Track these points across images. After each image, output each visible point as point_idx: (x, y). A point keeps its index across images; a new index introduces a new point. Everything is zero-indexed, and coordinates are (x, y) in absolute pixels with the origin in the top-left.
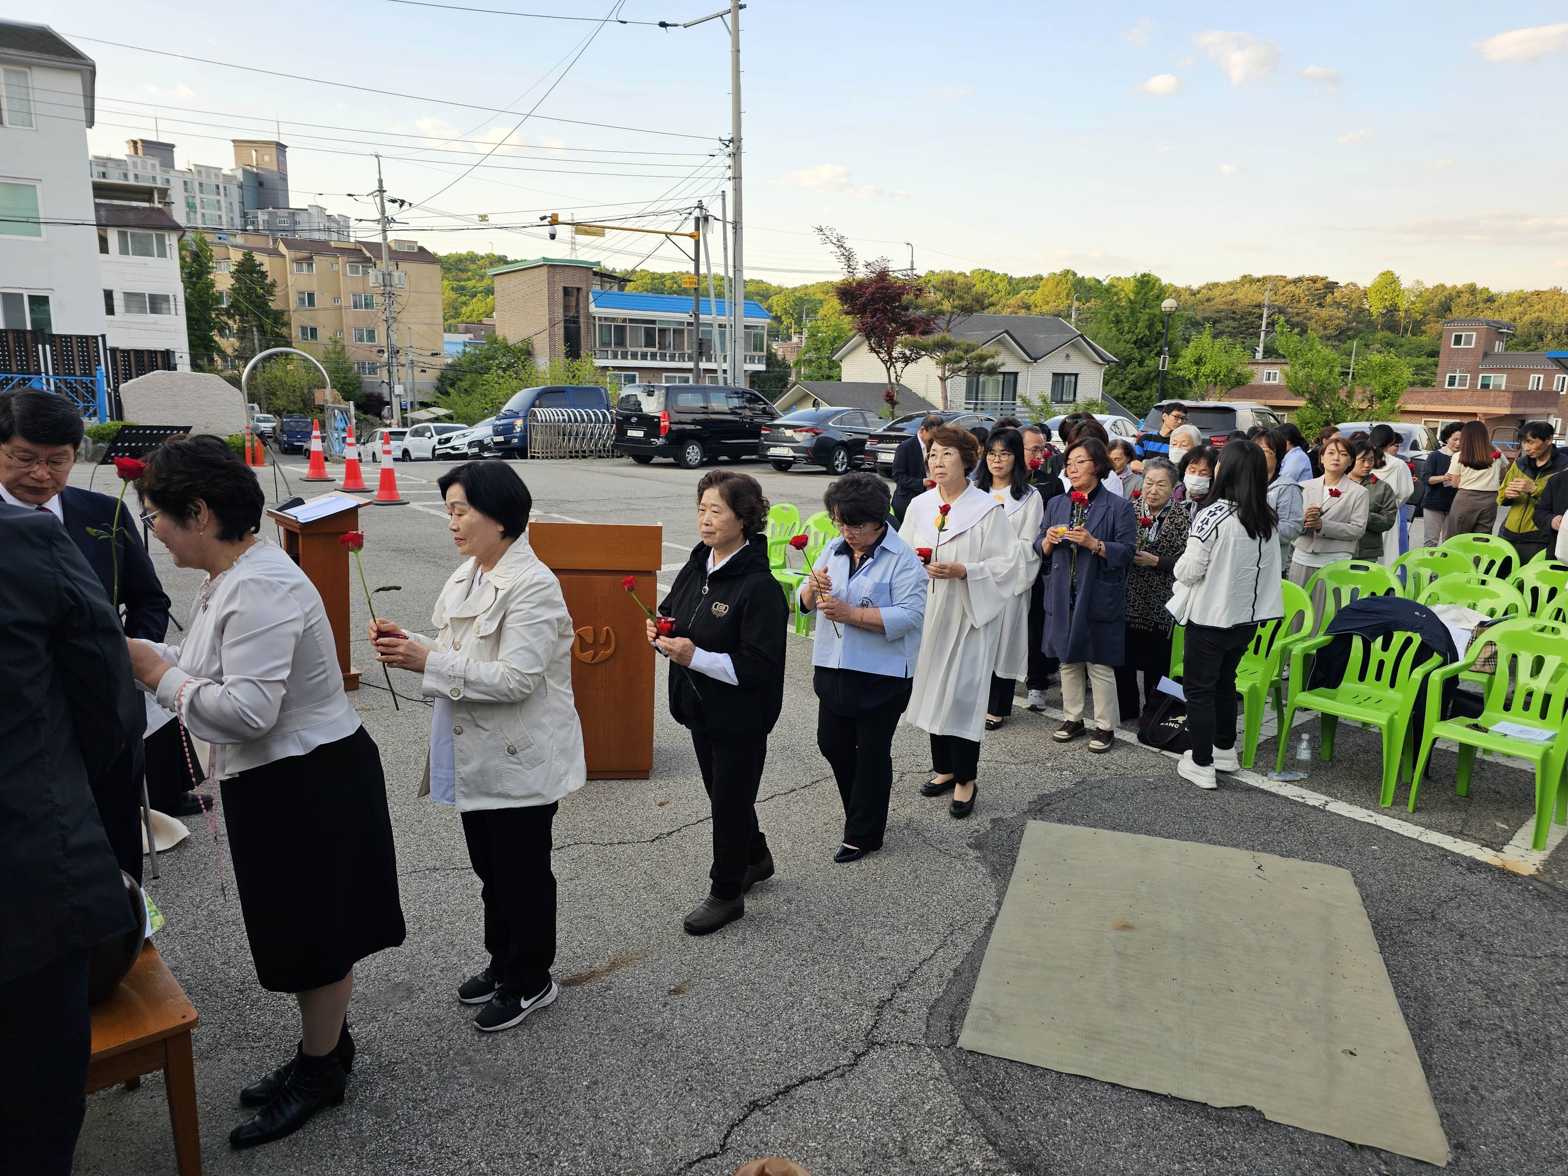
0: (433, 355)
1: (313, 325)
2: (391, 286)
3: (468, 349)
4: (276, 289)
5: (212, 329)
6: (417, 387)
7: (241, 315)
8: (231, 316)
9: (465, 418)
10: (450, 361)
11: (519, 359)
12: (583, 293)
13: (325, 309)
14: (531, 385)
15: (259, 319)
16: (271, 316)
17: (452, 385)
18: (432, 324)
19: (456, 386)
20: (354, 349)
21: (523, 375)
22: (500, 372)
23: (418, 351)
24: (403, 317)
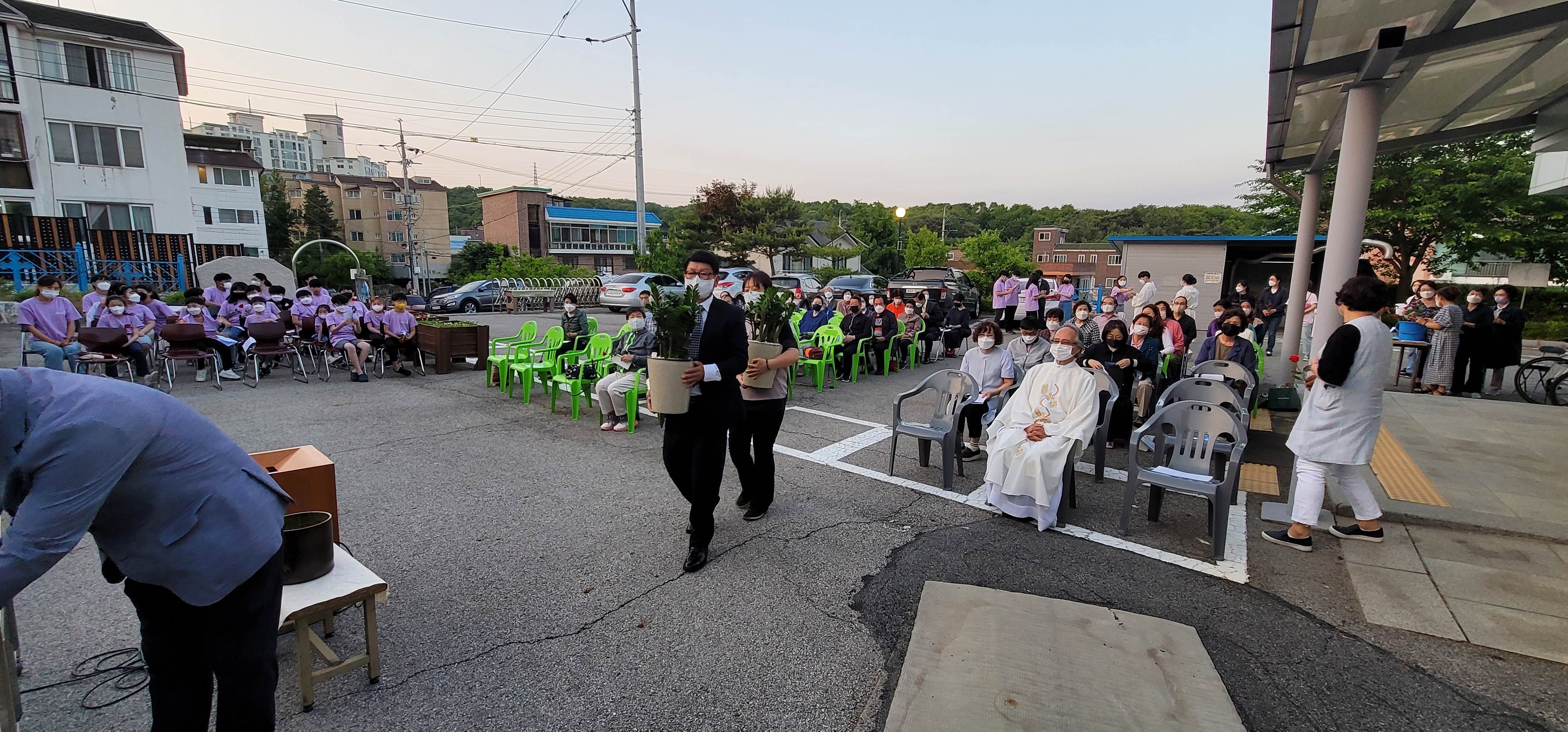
1: (361, 231)
2: (411, 204)
3: (467, 246)
4: (334, 208)
5: (287, 233)
6: (430, 269)
7: (309, 225)
10: (456, 253)
12: (541, 208)
13: (368, 220)
16: (330, 223)
18: (441, 229)
20: (388, 245)
24: (419, 224)
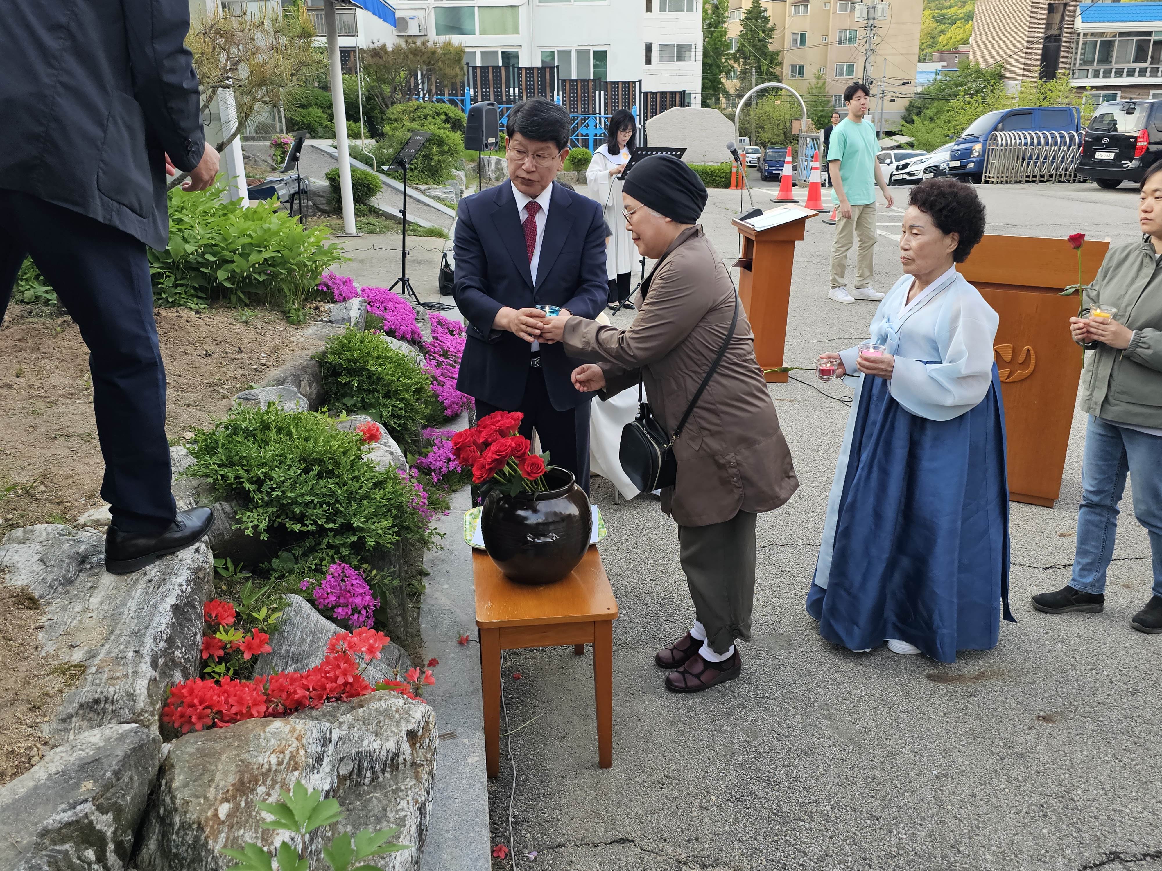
0: (904, 84)
1: (802, 63)
2: (874, 19)
3: (939, 77)
4: (775, 32)
5: (721, 72)
6: (885, 117)
7: (745, 58)
8: (736, 60)
9: (925, 145)
10: (919, 90)
11: (989, 83)
12: (1070, 9)
13: (813, 46)
14: (997, 109)
15: (759, 61)
16: (769, 58)
17: (918, 114)
18: (908, 54)
19: (922, 114)
20: (833, 82)
21: (989, 100)
22: (967, 98)
23: (891, 81)
24: (881, 50)
